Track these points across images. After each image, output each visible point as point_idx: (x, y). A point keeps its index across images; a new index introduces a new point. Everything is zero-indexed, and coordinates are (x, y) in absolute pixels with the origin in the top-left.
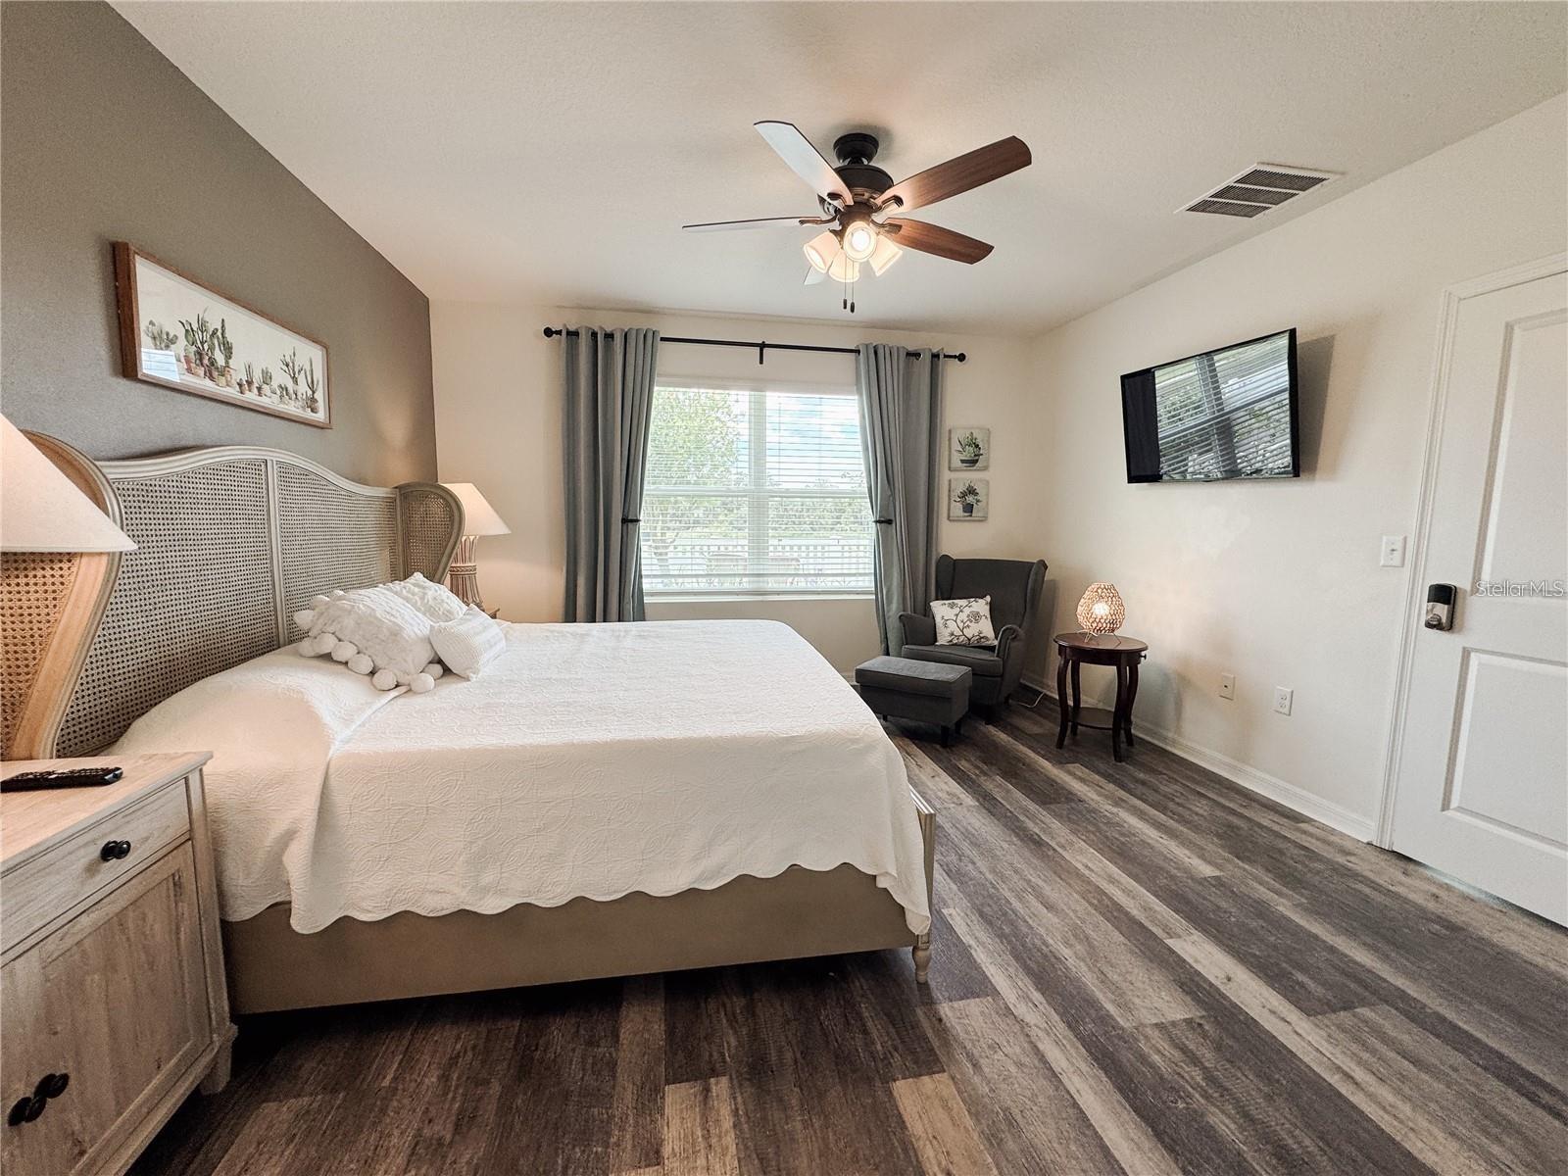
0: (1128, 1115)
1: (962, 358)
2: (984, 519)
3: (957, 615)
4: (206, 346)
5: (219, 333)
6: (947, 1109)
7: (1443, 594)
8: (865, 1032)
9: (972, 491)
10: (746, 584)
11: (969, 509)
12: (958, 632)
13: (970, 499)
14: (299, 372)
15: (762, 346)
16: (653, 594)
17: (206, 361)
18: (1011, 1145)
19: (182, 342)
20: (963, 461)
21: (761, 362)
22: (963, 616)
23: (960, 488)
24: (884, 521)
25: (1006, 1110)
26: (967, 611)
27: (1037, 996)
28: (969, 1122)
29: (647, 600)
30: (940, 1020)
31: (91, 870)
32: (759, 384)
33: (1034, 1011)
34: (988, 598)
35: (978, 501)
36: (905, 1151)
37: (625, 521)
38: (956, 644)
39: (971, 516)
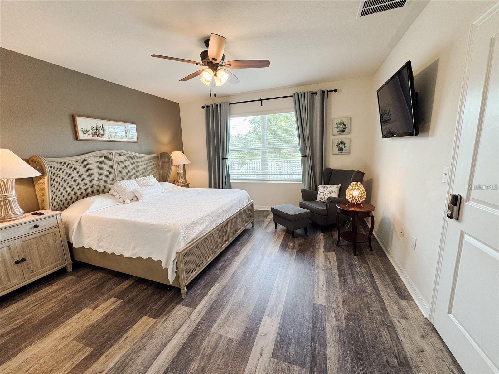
1: (336, 91)
2: (349, 153)
3: (325, 191)
4: (98, 130)
5: (101, 127)
6: (146, 326)
7: (455, 200)
8: (156, 304)
9: (342, 143)
10: (260, 177)
11: (341, 150)
12: (323, 197)
13: (341, 146)
14: (127, 131)
15: (261, 100)
16: (233, 180)
17: (98, 133)
18: (145, 340)
19: (91, 130)
20: (338, 131)
21: (262, 105)
22: (326, 192)
23: (337, 142)
24: (304, 156)
25: (155, 333)
26: (328, 189)
28: (145, 331)
29: (231, 181)
30: (173, 308)
31: (31, 228)
34: (340, 185)
35: (345, 146)
37: (223, 159)
38: (322, 202)
39: (342, 152)
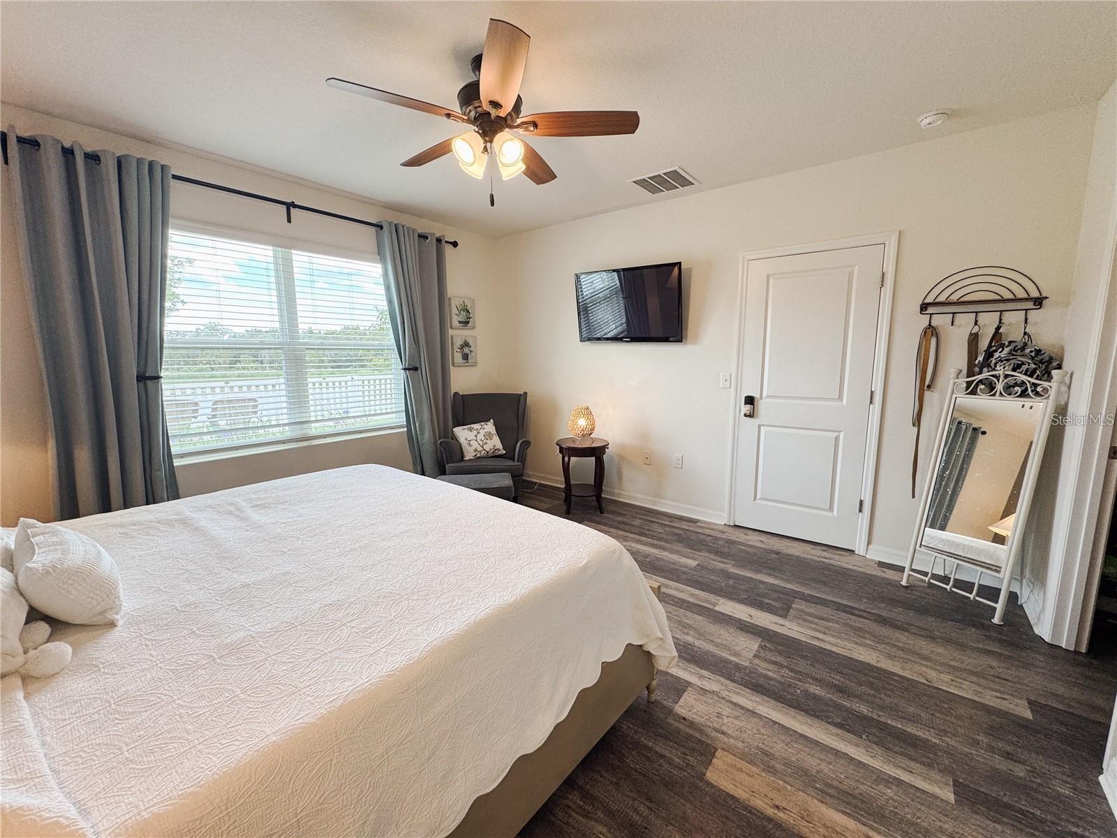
0: (792, 711)
1: (455, 244)
2: (475, 364)
3: (476, 436)
6: (741, 770)
7: (750, 400)
9: (466, 344)
10: (288, 433)
11: (466, 357)
12: (480, 448)
13: (466, 350)
15: (290, 206)
16: (182, 456)
20: (460, 322)
21: (289, 221)
22: (481, 436)
23: (459, 343)
24: (412, 369)
25: (758, 748)
26: (482, 432)
27: (705, 673)
28: (754, 769)
29: (177, 463)
30: (684, 718)
32: (286, 242)
33: (713, 683)
34: (492, 421)
35: (471, 351)
36: (750, 812)
37: (142, 378)
38: (479, 458)
39: (467, 362)
